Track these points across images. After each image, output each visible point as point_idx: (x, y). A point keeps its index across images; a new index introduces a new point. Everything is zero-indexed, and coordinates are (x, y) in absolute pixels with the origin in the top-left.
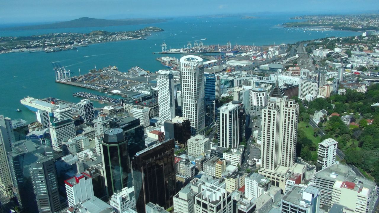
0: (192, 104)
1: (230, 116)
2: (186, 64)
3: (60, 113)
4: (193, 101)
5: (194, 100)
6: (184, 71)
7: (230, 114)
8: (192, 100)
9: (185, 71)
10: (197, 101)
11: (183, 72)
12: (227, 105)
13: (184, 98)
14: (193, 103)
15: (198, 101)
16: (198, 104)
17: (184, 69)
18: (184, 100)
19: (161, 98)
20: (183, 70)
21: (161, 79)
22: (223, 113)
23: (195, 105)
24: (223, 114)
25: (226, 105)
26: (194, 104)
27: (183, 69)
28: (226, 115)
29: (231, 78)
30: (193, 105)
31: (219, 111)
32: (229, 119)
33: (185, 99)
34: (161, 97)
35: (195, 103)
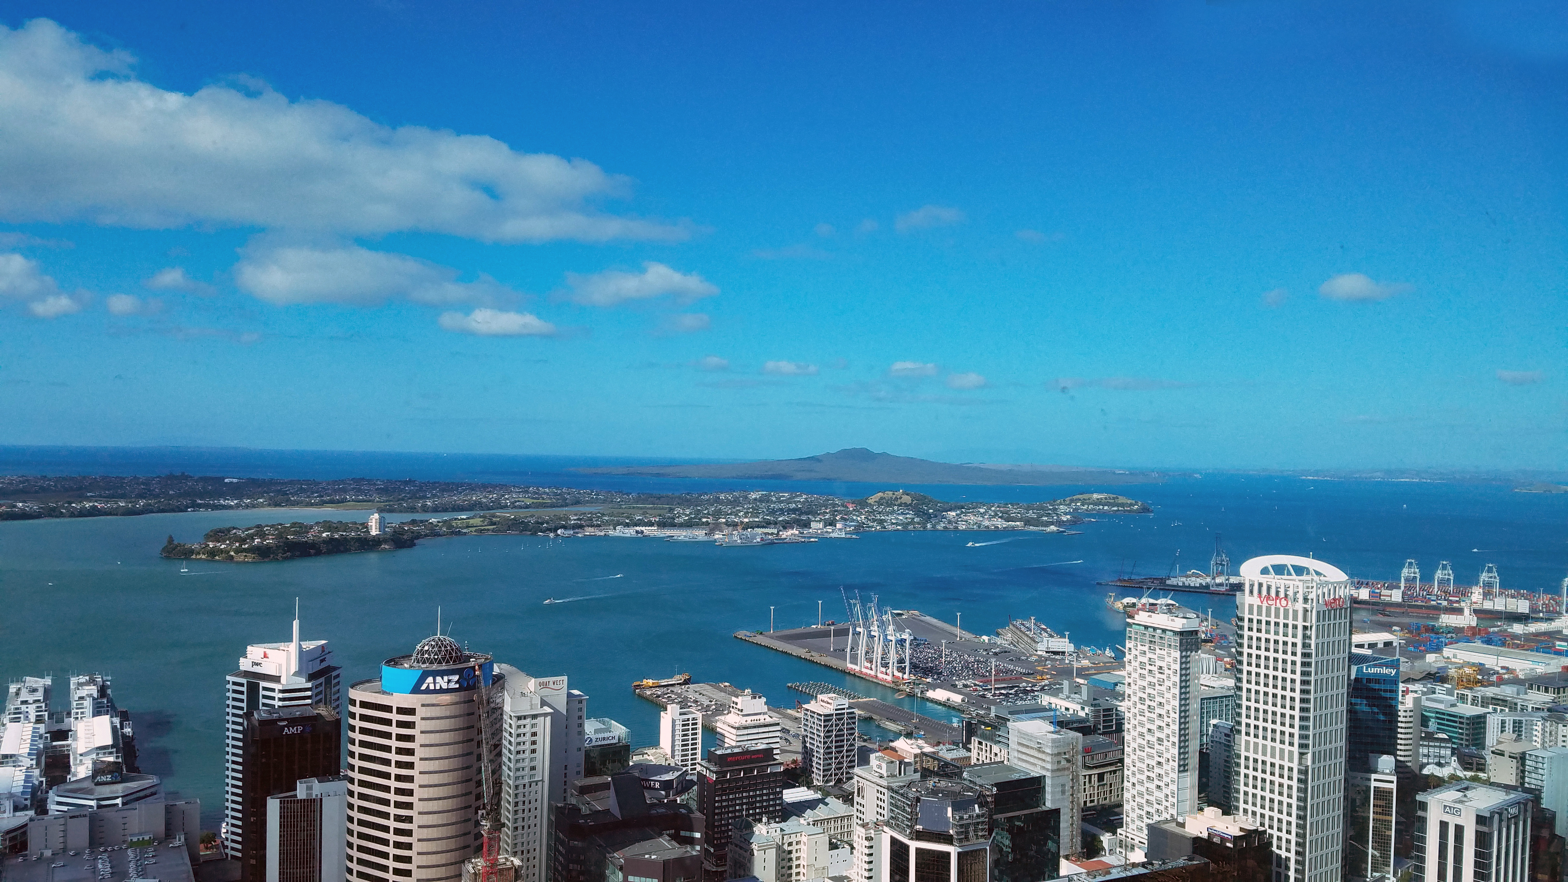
0: (1287, 764)
1: (1482, 840)
2: (1269, 588)
3: (738, 729)
4: (1291, 753)
5: (1296, 749)
6: (1255, 618)
7: (1485, 829)
8: (1286, 747)
9: (1259, 614)
10: (1309, 756)
11: (1251, 620)
12: (1467, 789)
13: (1248, 734)
14: (1291, 760)
15: (1314, 754)
16: (1313, 770)
17: (1259, 607)
18: (1247, 742)
19: (1139, 729)
20: (1251, 612)
21: (1146, 648)
22: (1446, 818)
23: (1300, 772)
24: (1444, 825)
25: (1459, 787)
26: (1295, 766)
27: (1251, 606)
28: (1459, 830)
29: (1468, 710)
30: (1291, 769)
31: (1423, 806)
32: (1477, 854)
33: (1251, 739)
34: (1136, 722)
35: (1300, 764)
